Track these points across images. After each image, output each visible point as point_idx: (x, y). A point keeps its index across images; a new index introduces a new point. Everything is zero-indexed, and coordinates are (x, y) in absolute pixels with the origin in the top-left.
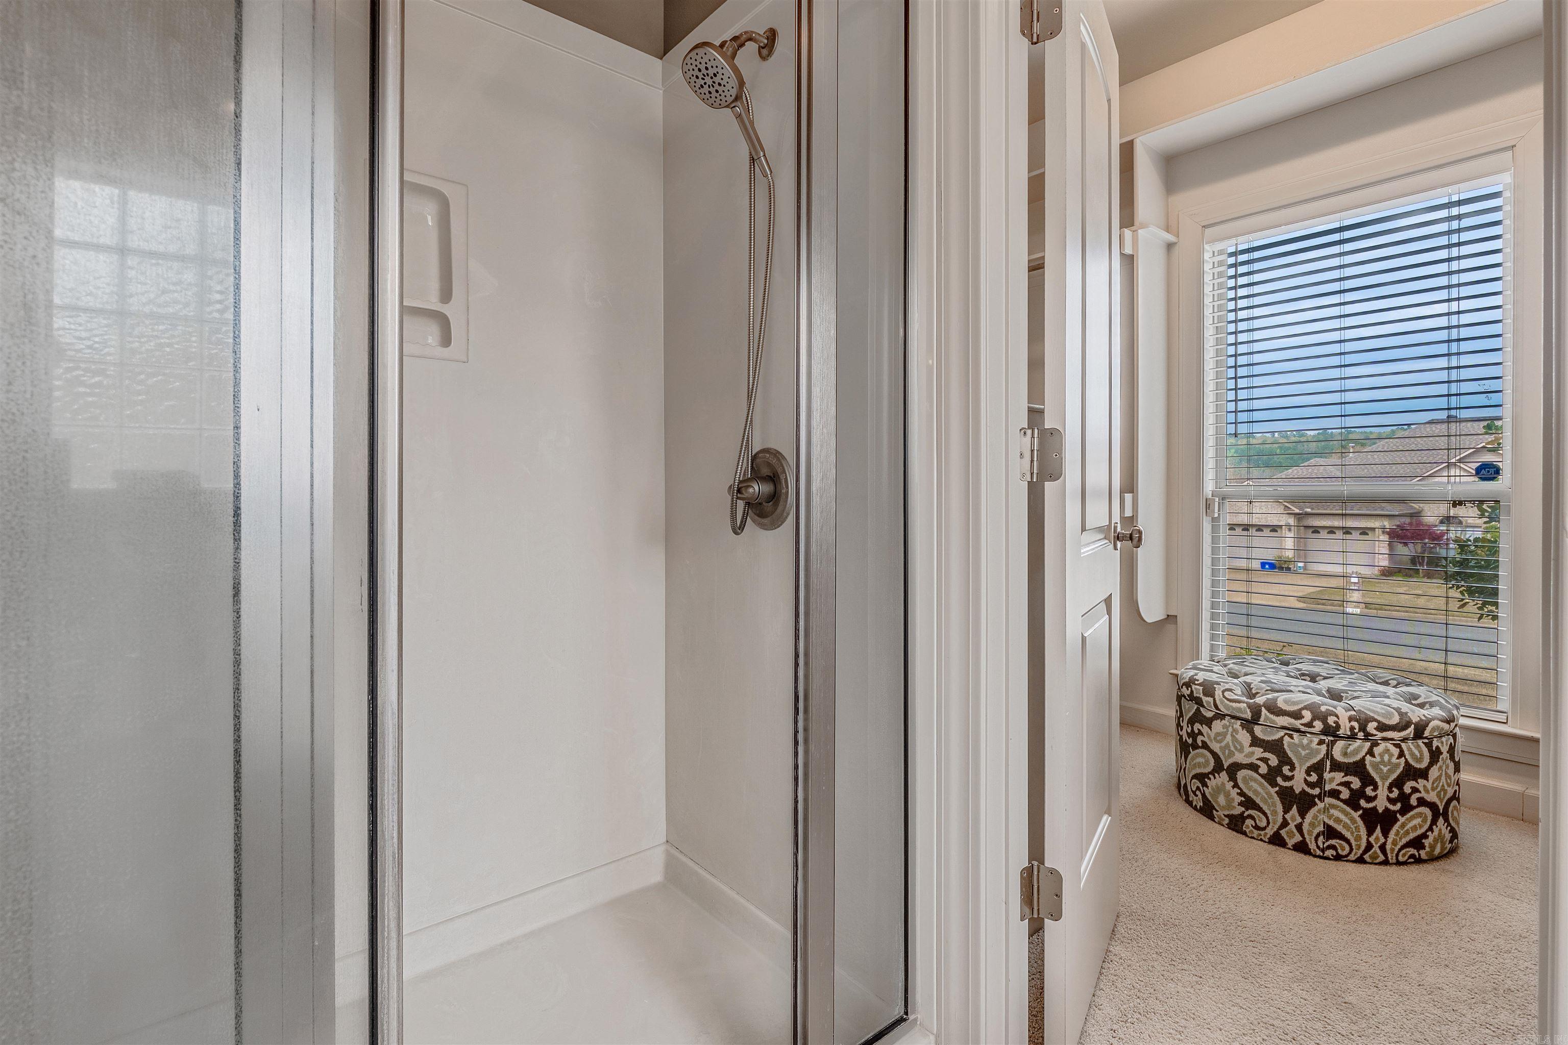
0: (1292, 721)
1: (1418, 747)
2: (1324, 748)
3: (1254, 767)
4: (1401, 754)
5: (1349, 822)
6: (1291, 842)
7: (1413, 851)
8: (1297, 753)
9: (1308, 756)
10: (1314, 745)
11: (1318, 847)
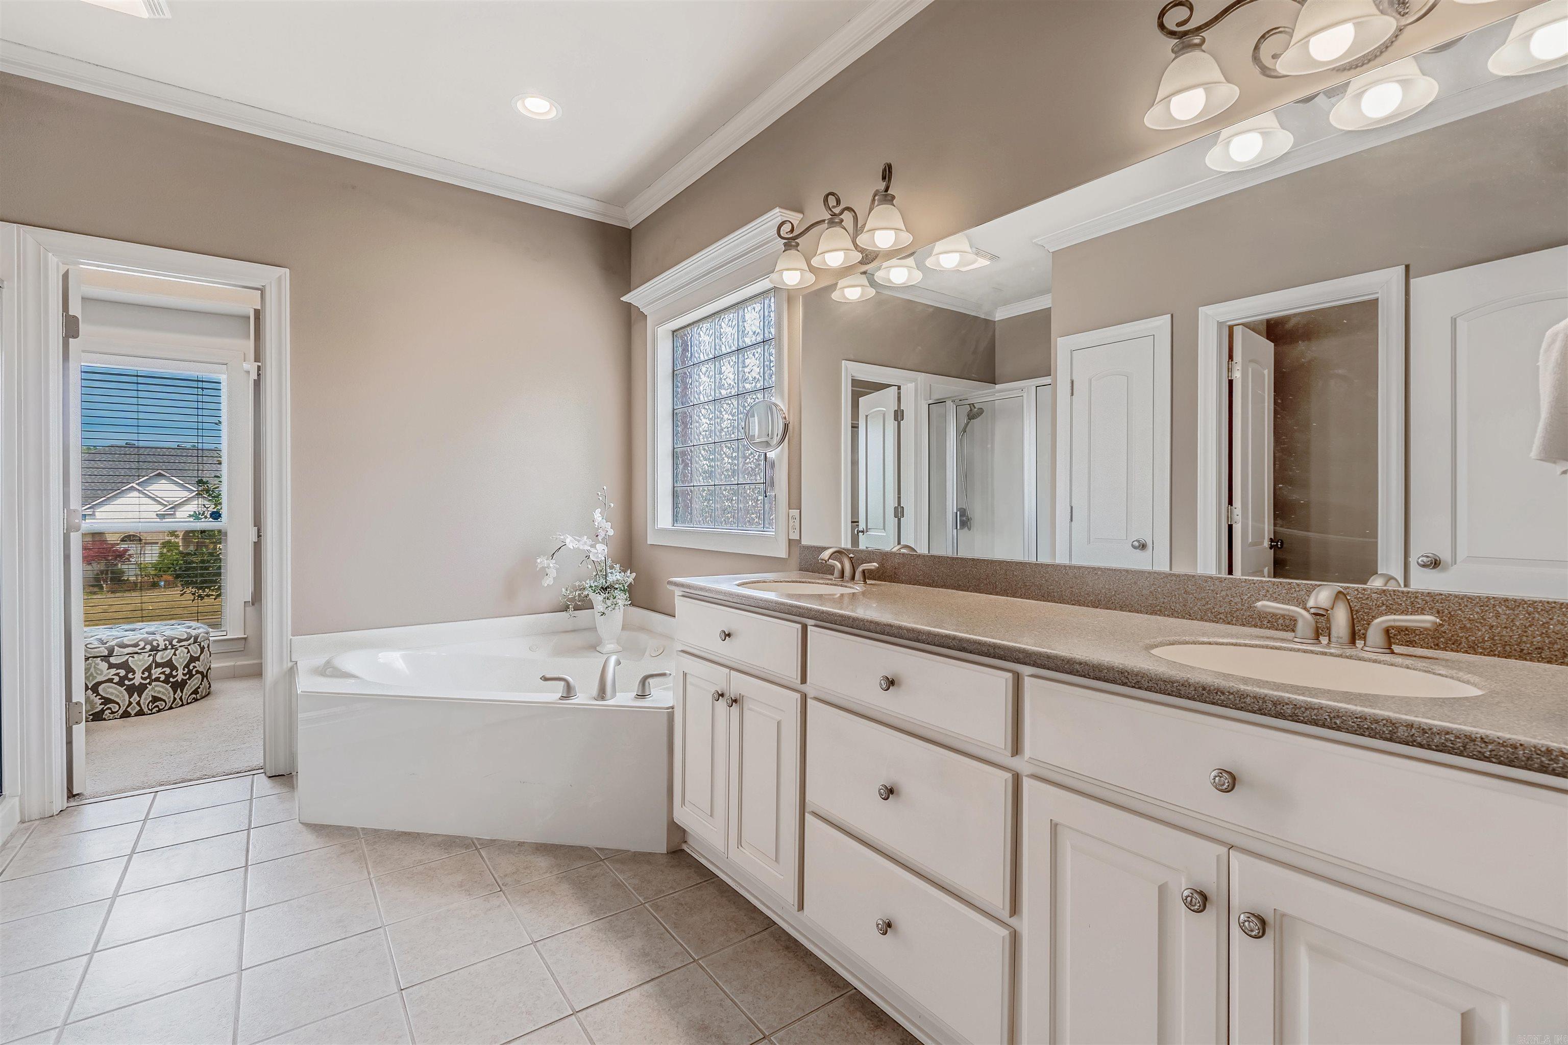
0: (134, 648)
1: (195, 646)
2: (152, 657)
3: (110, 680)
4: (189, 652)
5: (164, 691)
6: (133, 713)
7: (194, 696)
8: (137, 665)
9: (143, 665)
10: (146, 658)
11: (149, 709)
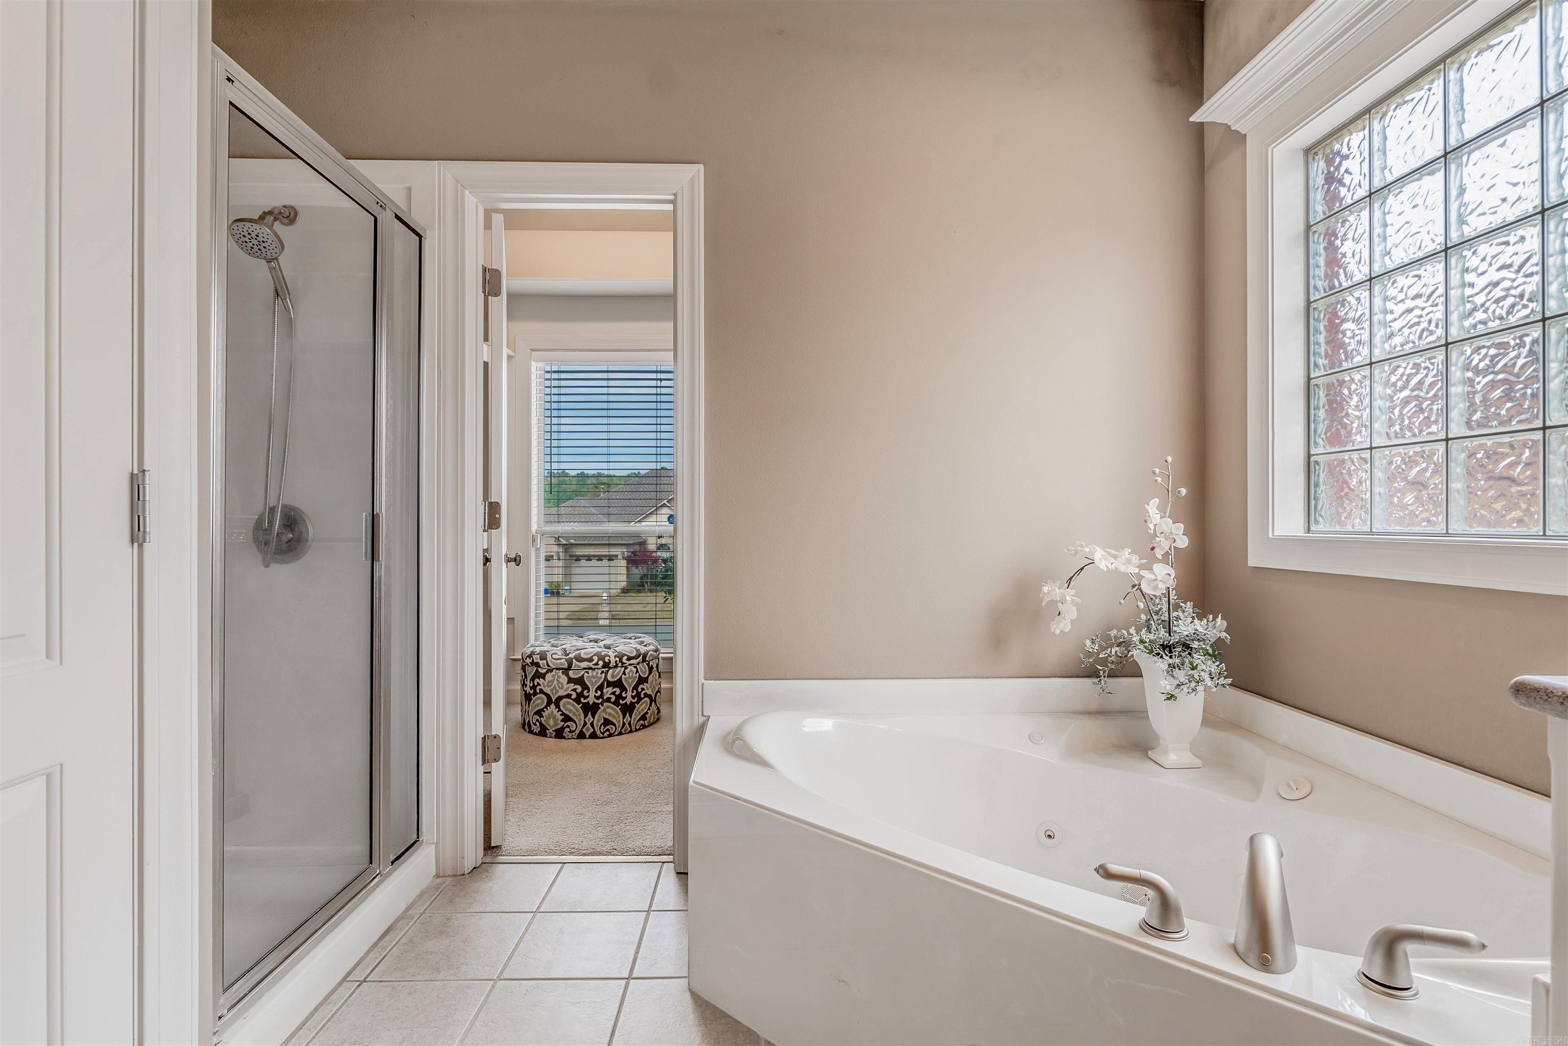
0: (588, 663)
1: (644, 666)
2: (604, 675)
3: (569, 696)
4: (637, 671)
5: (614, 713)
6: (588, 734)
7: (642, 722)
8: (591, 682)
9: (596, 682)
10: (599, 675)
11: (601, 732)
